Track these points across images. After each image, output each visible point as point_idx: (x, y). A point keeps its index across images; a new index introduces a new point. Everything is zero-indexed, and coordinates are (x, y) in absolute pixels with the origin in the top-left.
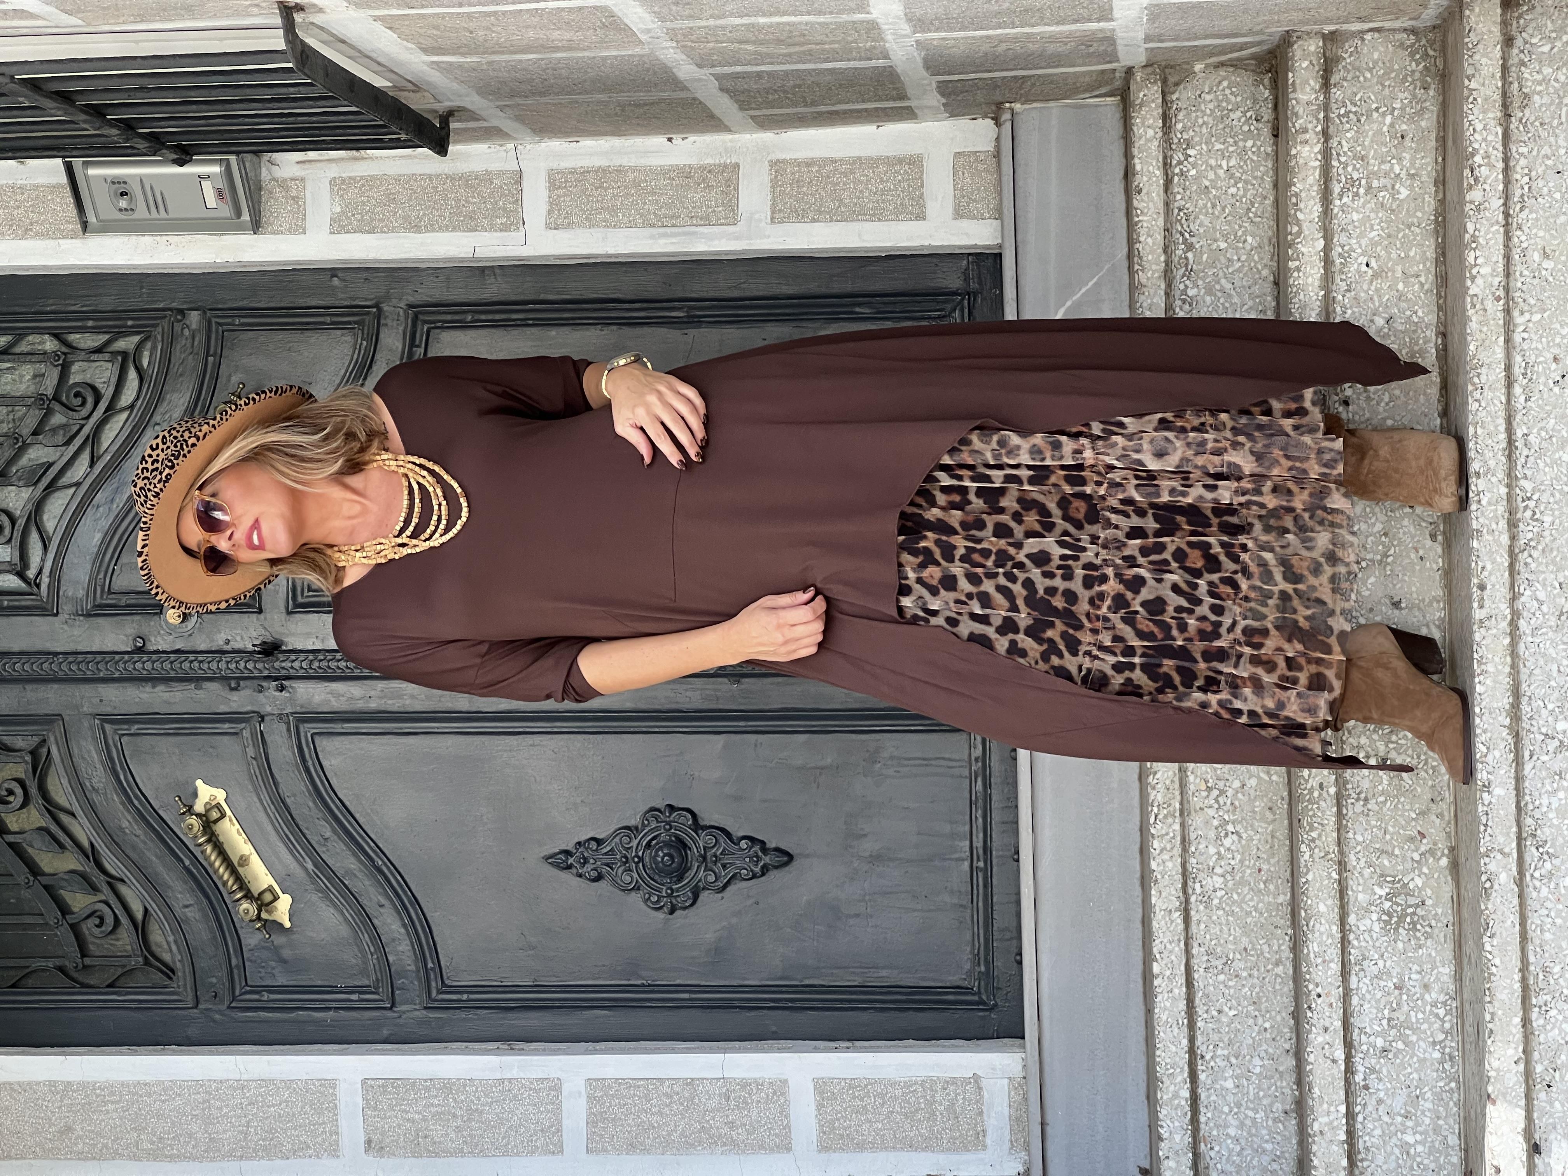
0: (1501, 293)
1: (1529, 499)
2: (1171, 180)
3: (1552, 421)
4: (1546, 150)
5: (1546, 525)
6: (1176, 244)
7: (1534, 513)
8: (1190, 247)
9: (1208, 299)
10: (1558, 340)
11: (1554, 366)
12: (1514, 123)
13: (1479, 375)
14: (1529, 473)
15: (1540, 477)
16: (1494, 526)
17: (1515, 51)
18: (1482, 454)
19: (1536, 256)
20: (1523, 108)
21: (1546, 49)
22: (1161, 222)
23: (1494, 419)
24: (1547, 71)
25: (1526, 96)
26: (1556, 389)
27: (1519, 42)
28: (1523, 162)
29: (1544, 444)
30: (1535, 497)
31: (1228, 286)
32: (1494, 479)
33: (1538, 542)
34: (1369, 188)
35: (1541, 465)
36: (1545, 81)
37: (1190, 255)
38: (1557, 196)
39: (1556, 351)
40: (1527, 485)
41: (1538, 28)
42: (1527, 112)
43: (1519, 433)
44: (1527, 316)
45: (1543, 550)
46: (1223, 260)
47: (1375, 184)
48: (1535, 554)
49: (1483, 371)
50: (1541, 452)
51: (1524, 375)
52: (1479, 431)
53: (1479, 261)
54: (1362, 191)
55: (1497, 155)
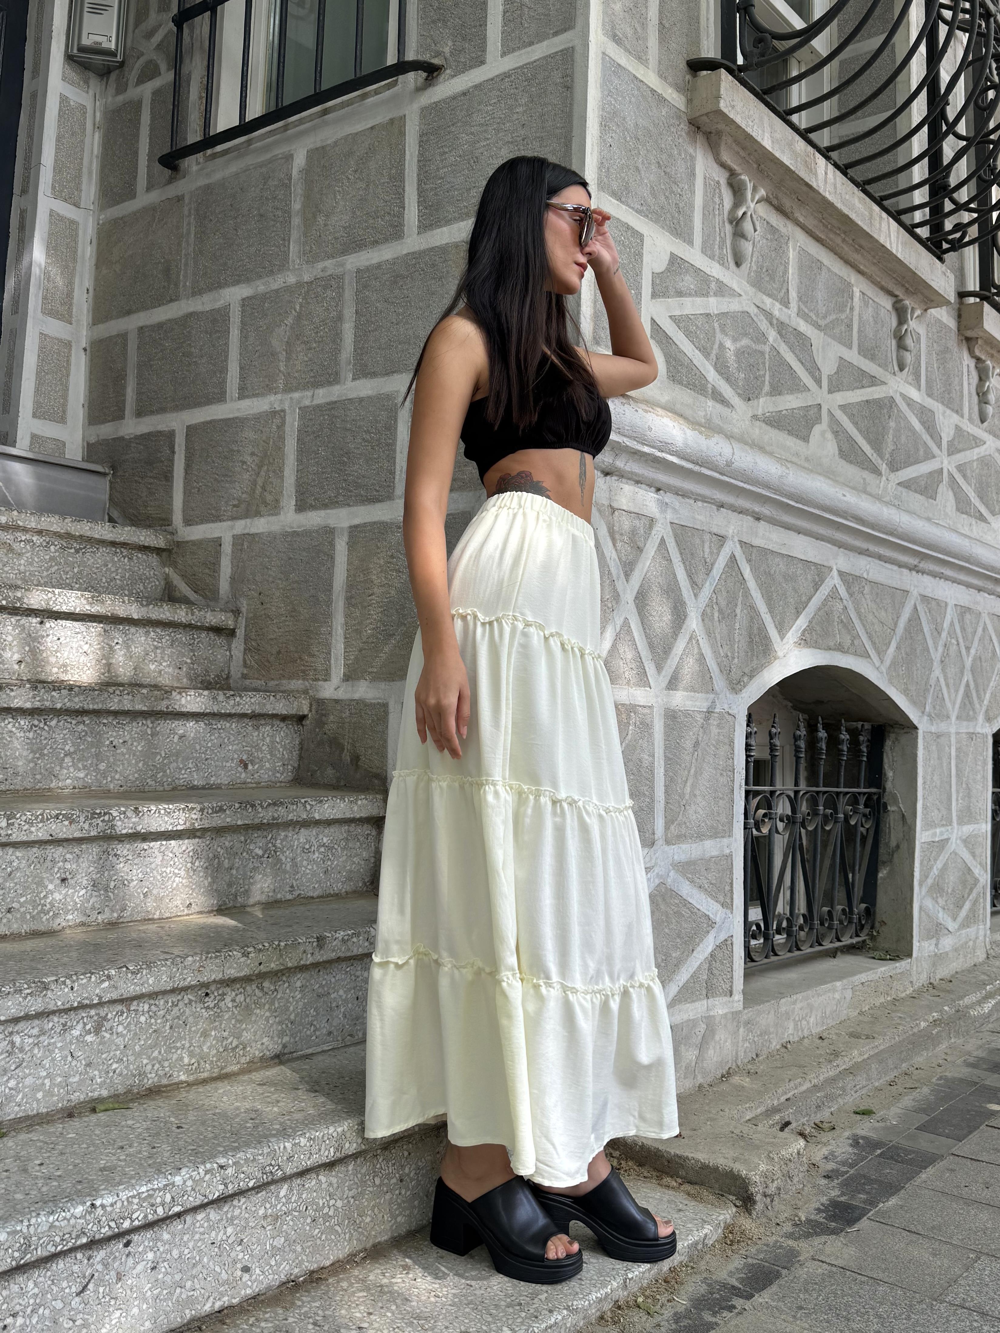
0: (170, 709)
1: (45, 724)
2: (114, 546)
3: (90, 739)
4: (232, 738)
5: (27, 734)
6: (80, 544)
7: (36, 726)
8: (77, 551)
9: (47, 557)
10: (135, 744)
11: (121, 741)
12: (246, 721)
13: (128, 694)
14: (61, 724)
15: (58, 731)
16: (38, 699)
17: (278, 723)
18: (83, 694)
19: (181, 732)
20: (253, 726)
21: (278, 740)
22: (97, 536)
23: (102, 702)
24: (268, 739)
25: (258, 728)
26: (107, 742)
27: (282, 725)
28: (228, 725)
29: (77, 734)
30: (46, 728)
31: (53, 570)
32: (66, 700)
33: (17, 728)
34: (157, 648)
35: (65, 732)
36: (263, 739)
37: (73, 551)
38: (209, 745)
39: (129, 743)
40: (53, 723)
41: (287, 735)
42: (250, 728)
43: (85, 719)
44: (150, 725)
45: (11, 732)
46: (68, 569)
47: (158, 651)
48: (10, 726)
49: (130, 697)
50: (72, 732)
51: (118, 723)
52: (96, 692)
53: (189, 698)
54: (156, 643)
55: (238, 710)
